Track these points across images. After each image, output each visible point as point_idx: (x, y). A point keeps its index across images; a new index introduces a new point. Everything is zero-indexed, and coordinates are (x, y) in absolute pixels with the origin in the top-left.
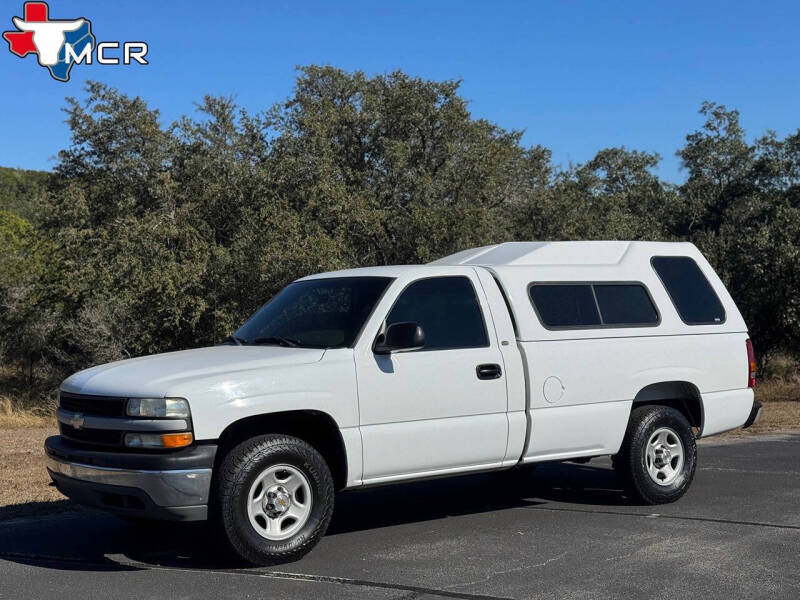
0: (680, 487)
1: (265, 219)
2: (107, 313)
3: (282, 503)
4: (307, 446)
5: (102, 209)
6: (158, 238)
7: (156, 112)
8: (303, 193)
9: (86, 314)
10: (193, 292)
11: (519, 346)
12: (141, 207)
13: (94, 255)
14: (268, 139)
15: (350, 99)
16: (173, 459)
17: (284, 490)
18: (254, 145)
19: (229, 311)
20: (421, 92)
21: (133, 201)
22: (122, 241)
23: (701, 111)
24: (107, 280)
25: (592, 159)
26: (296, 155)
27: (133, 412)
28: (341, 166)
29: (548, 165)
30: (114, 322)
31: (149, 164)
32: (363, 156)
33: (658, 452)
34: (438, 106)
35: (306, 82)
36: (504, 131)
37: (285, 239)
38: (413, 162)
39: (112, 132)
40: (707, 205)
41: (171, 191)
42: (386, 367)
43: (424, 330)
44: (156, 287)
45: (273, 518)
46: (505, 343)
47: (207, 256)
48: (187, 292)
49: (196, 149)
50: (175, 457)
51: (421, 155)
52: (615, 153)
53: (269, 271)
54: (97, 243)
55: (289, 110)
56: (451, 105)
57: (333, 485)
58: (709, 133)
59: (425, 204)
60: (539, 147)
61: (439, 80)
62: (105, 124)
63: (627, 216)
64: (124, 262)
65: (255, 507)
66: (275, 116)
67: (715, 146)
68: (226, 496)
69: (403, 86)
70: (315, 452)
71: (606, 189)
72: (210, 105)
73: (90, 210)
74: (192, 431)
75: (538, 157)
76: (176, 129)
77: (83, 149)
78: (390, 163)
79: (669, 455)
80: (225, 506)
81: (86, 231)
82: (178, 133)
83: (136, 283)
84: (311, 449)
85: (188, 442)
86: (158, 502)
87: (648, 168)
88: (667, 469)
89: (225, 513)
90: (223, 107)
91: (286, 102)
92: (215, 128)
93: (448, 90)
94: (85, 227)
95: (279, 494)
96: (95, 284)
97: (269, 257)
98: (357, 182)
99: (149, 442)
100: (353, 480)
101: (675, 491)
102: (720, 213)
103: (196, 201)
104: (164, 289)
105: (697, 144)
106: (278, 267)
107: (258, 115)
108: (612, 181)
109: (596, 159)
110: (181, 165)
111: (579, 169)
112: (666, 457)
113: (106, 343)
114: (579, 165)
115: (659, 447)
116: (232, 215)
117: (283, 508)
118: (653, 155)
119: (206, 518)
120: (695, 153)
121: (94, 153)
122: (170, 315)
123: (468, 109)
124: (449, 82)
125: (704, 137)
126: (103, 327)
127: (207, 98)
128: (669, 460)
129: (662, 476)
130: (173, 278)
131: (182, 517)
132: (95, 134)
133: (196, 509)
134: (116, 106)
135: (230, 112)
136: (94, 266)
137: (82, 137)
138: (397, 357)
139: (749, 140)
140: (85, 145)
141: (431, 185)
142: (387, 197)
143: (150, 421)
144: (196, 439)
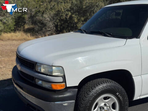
2: (49, 15)
9: (44, 15)
10: (68, 10)
16: (56, 96)
17: (107, 105)
19: (76, 15)
24: (49, 8)
27: (38, 69)
30: (50, 17)
44: (59, 9)
48: (66, 10)
64: (53, 3)
74: (65, 82)
83: (55, 8)
85: (63, 88)
100: (136, 98)
104: (61, 10)
122: (63, 16)
126: (48, 18)
130: (63, 7)
143: (45, 76)
144: (67, 86)
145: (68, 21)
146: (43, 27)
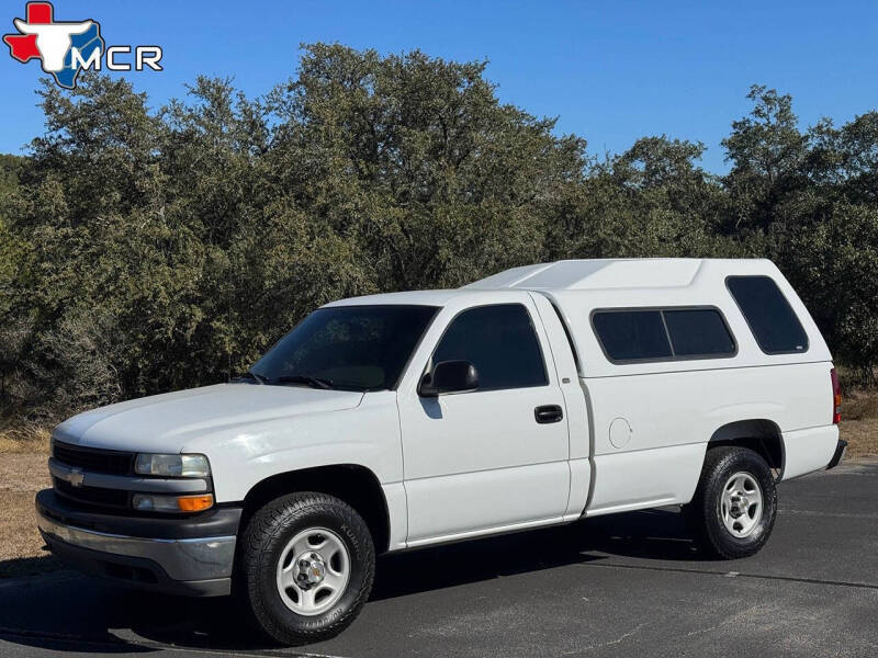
0: (759, 538)
1: (269, 218)
2: (90, 324)
3: (316, 572)
4: (345, 505)
5: (83, 205)
6: (147, 239)
7: (143, 95)
8: (310, 189)
9: (67, 324)
10: (187, 300)
11: (582, 384)
12: (127, 202)
13: (75, 257)
14: (269, 126)
15: (362, 82)
16: (192, 526)
17: (319, 557)
18: (254, 134)
19: (228, 321)
20: (442, 75)
21: (117, 196)
22: (106, 242)
23: (750, 96)
24: (91, 286)
25: (629, 149)
26: (303, 146)
27: (142, 469)
28: (352, 158)
29: (582, 157)
30: (99, 334)
31: (135, 155)
32: (376, 147)
33: (734, 499)
34: (461, 90)
35: (312, 62)
36: (534, 119)
37: (291, 241)
38: (434, 153)
39: (93, 118)
40: (755, 201)
41: (160, 185)
42: (434, 411)
43: (477, 369)
44: (146, 295)
45: (306, 590)
46: (566, 381)
47: (202, 260)
48: (181, 300)
49: (188, 137)
50: (193, 523)
51: (442, 147)
52: (655, 142)
53: (273, 277)
54: (77, 244)
55: (292, 93)
56: (476, 89)
57: (373, 549)
58: (759, 120)
59: (448, 202)
60: (573, 136)
61: (463, 62)
62: (86, 109)
63: (668, 213)
64: (108, 265)
65: (285, 578)
66: (277, 100)
67: (765, 136)
68: (252, 566)
69: (422, 68)
70: (354, 512)
71: (644, 183)
72: (204, 88)
73: (69, 206)
74: (213, 492)
75: (572, 147)
76: (166, 115)
77: (60, 136)
78: (408, 154)
79: (746, 503)
80: (251, 578)
81: (65, 230)
82: (167, 119)
83: (123, 289)
84: (349, 508)
85: (208, 506)
86: (174, 576)
87: (690, 159)
88: (744, 519)
89: (251, 586)
90: (219, 90)
91: (289, 84)
92: (209, 114)
93: (472, 73)
94: (64, 224)
95: (313, 562)
96: (76, 289)
97: (273, 262)
98: (371, 176)
99: (162, 505)
100: (396, 543)
101: (753, 543)
102: (769, 209)
103: (189, 196)
104: (155, 296)
105: (744, 132)
106: (285, 273)
107: (257, 100)
108: (650, 173)
109: (634, 150)
110: (172, 155)
111: (617, 161)
112: (743, 506)
113: (90, 357)
114: (617, 157)
115: (735, 494)
116: (229, 213)
117: (318, 578)
118: (697, 144)
119: (229, 593)
120: (743, 141)
121: (72, 141)
122: (162, 326)
123: (496, 95)
124: (473, 64)
125: (753, 124)
126: (87, 339)
127: (201, 80)
128: (746, 509)
129: (738, 527)
130: (165, 285)
131: (203, 592)
132: (74, 120)
133: (218, 582)
134: (97, 88)
135: (227, 96)
136: (75, 271)
137: (59, 123)
138: (445, 400)
139: (802, 129)
140: (61, 132)
141: (453, 180)
142: (404, 194)
143: (163, 481)
144: (218, 501)
145: (191, 348)
146: (58, 384)
